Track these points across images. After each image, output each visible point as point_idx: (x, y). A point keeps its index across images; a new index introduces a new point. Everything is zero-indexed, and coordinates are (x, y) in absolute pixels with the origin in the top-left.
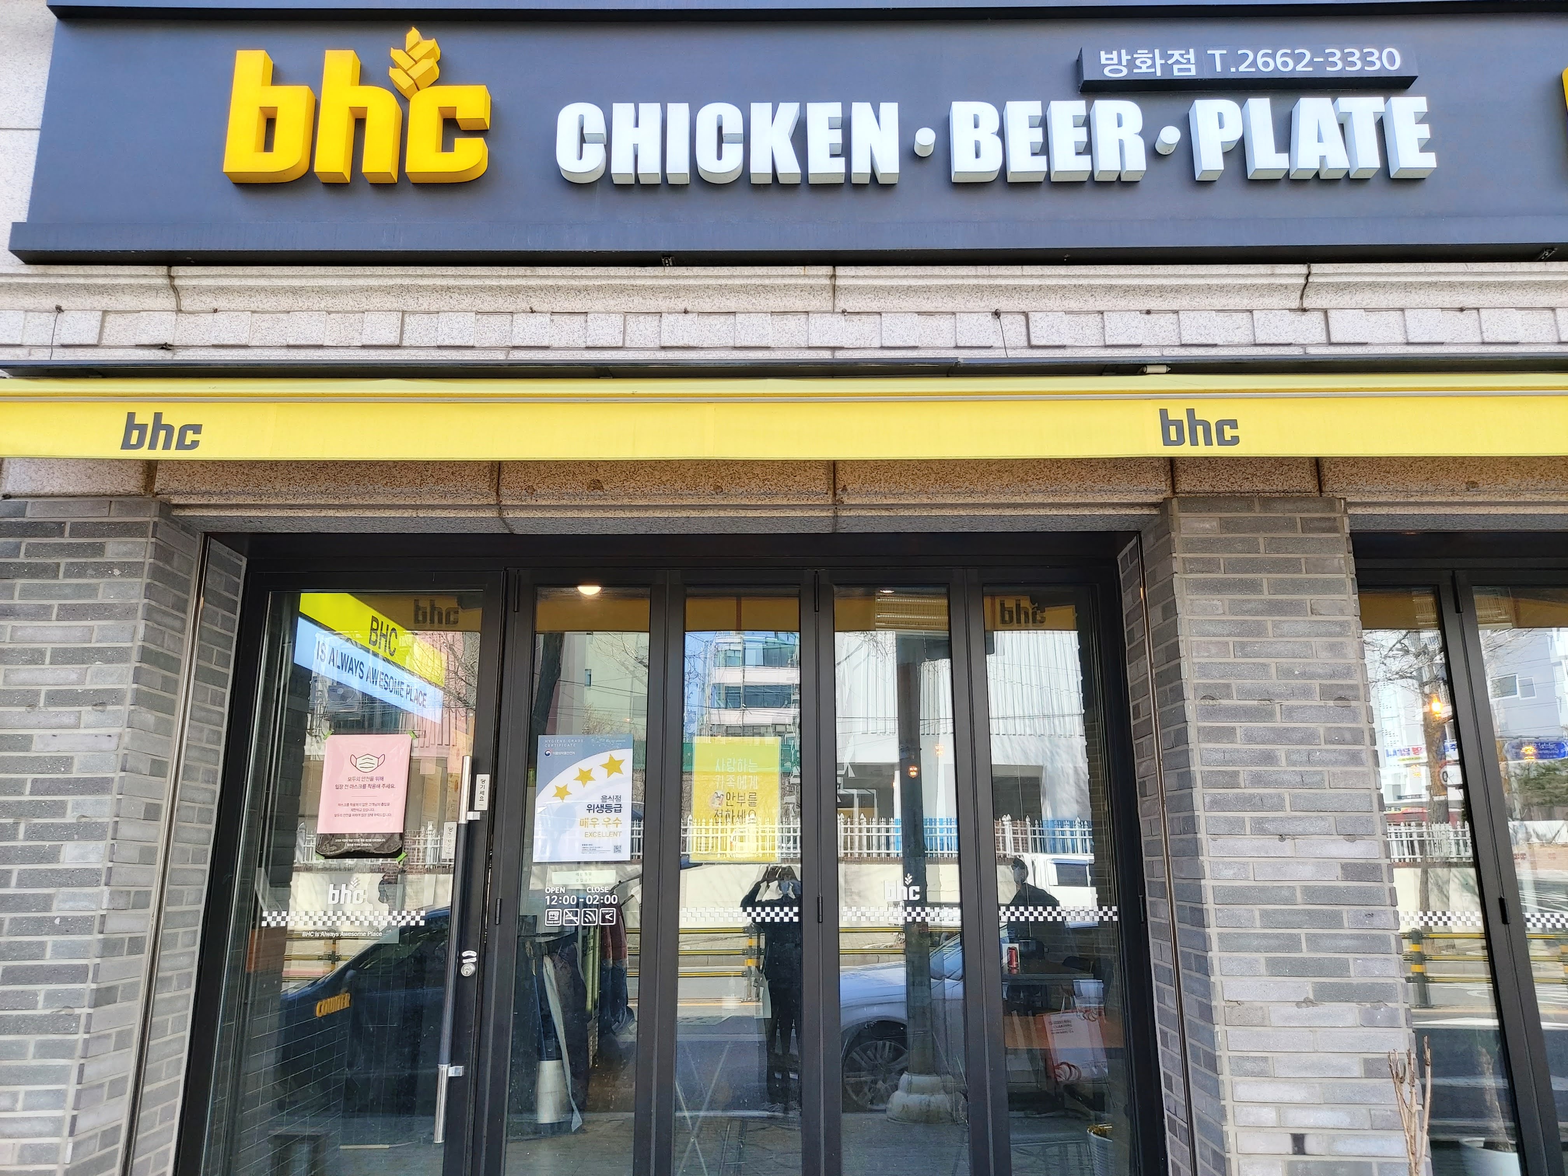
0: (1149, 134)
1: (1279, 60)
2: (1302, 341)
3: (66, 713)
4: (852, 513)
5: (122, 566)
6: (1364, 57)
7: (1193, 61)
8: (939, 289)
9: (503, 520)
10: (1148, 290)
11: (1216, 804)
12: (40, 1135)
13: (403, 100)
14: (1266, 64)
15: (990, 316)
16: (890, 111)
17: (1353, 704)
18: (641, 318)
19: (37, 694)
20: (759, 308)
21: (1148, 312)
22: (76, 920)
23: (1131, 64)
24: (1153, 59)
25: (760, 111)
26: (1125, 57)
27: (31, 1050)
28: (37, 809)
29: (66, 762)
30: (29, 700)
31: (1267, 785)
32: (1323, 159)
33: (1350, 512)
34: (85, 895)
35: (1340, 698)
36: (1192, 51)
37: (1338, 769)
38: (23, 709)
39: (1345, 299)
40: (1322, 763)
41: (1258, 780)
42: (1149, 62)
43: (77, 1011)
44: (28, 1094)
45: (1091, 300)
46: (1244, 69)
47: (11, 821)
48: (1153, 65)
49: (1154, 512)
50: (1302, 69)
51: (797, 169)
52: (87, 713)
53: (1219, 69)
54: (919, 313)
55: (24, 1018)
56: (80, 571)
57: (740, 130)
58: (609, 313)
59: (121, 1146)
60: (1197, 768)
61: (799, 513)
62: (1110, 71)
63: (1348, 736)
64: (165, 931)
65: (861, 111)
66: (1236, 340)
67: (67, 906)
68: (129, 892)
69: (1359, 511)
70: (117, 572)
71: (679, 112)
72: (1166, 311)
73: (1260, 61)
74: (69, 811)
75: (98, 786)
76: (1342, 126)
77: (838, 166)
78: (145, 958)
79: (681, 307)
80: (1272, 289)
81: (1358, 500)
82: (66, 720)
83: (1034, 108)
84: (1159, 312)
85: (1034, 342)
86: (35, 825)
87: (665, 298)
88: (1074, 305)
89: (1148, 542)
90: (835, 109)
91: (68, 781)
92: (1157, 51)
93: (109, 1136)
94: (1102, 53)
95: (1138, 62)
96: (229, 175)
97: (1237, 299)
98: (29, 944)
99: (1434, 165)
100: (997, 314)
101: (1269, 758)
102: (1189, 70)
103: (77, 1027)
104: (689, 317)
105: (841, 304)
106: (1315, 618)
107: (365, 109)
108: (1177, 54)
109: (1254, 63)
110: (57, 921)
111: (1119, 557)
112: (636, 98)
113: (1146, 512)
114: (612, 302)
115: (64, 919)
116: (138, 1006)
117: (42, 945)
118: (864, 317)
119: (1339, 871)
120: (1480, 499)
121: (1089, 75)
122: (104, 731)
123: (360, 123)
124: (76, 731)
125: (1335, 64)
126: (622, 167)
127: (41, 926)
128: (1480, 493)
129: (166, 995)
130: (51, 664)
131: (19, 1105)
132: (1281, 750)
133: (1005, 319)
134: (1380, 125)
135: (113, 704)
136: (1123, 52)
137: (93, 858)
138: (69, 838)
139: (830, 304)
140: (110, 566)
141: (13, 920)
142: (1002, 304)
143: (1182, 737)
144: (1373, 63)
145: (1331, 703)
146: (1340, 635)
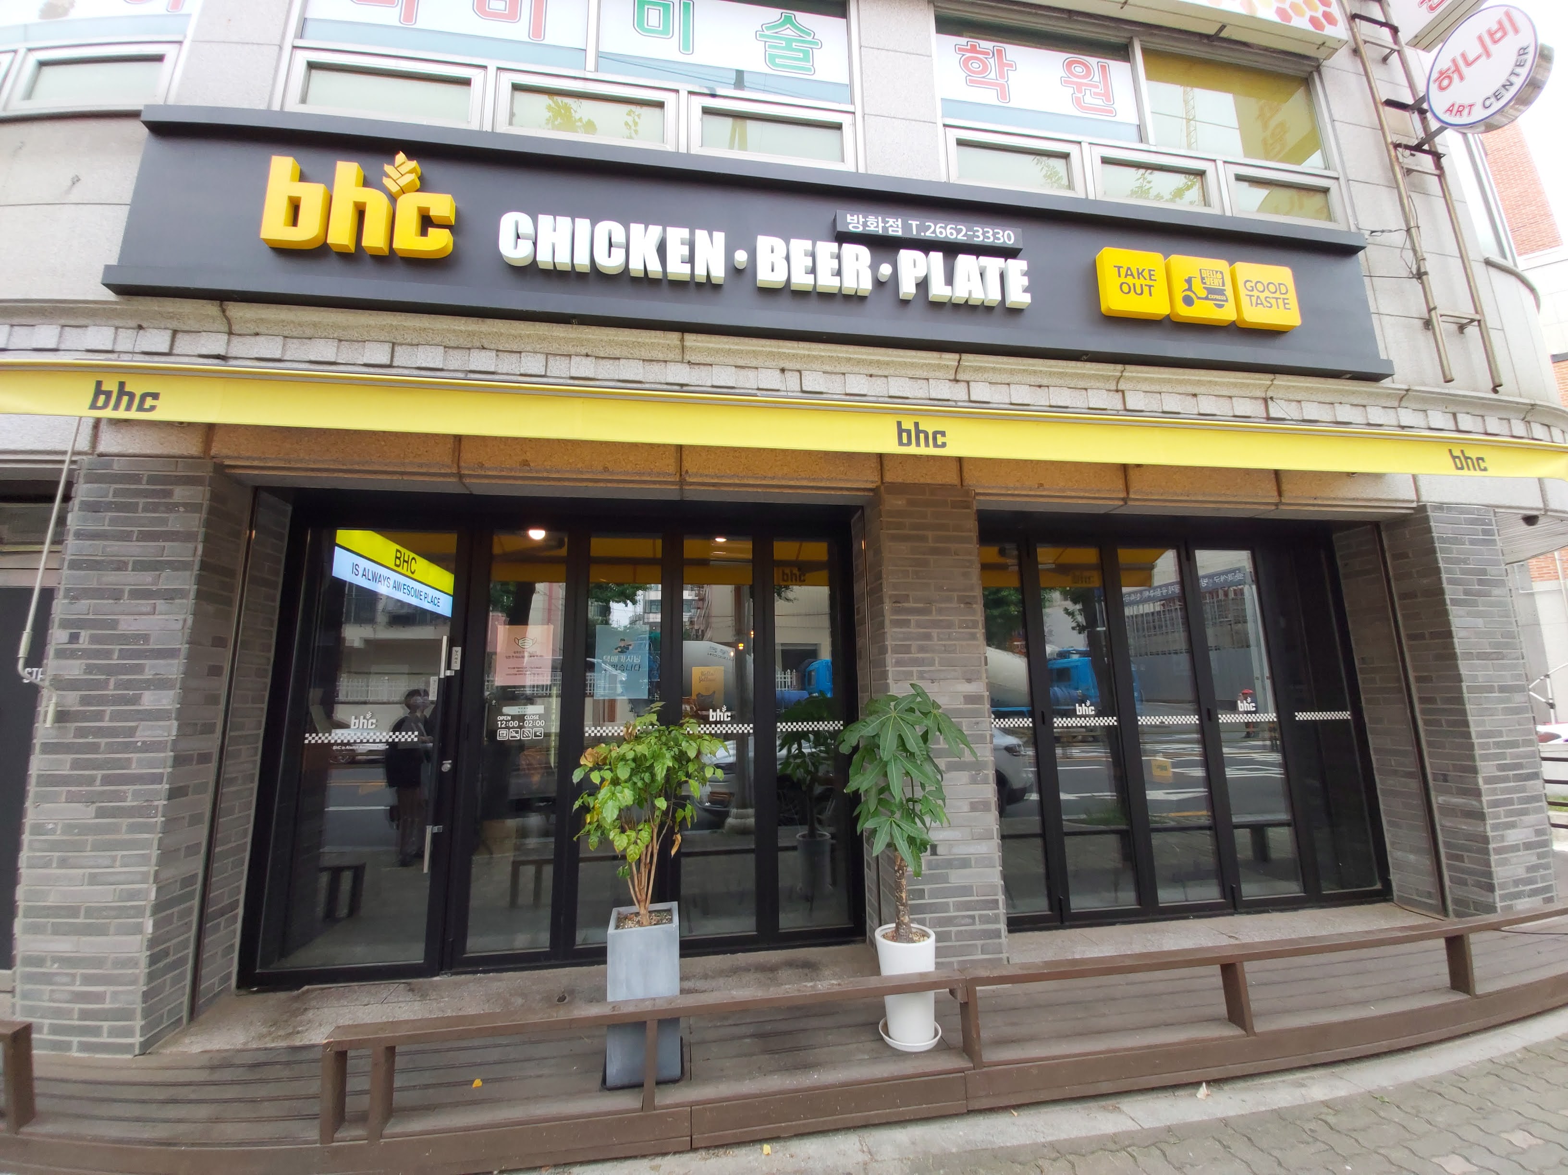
0: (874, 267)
1: (949, 231)
2: (955, 399)
3: (145, 605)
4: (691, 487)
5: (185, 505)
6: (994, 234)
7: (900, 226)
8: (748, 352)
9: (464, 485)
10: (871, 363)
11: (898, 663)
12: (133, 883)
13: (393, 199)
14: (941, 233)
15: (778, 372)
16: (720, 237)
17: (974, 606)
18: (558, 358)
19: (122, 591)
20: (635, 356)
21: (871, 376)
22: (153, 743)
23: (865, 224)
24: (877, 222)
25: (636, 229)
26: (861, 220)
27: (124, 828)
28: (124, 670)
29: (146, 638)
30: (116, 595)
31: (926, 652)
32: (970, 292)
33: (977, 498)
34: (159, 726)
35: (967, 603)
36: (900, 220)
37: (964, 643)
38: (111, 601)
39: (979, 376)
40: (956, 639)
41: (922, 649)
42: (875, 224)
43: (156, 803)
44: (123, 856)
45: (839, 366)
46: (929, 235)
47: (104, 677)
48: (877, 227)
49: (871, 494)
50: (961, 238)
51: (660, 269)
52: (160, 604)
53: (915, 233)
54: (736, 367)
55: (119, 808)
56: (155, 508)
57: (624, 240)
58: (535, 352)
59: (198, 886)
60: (889, 643)
61: (657, 486)
62: (853, 227)
63: (970, 624)
64: (230, 748)
65: (701, 235)
66: (919, 396)
67: (146, 734)
68: (196, 724)
69: (982, 498)
70: (181, 509)
71: (583, 224)
72: (881, 376)
73: (938, 230)
74: (147, 670)
75: (170, 654)
76: (981, 274)
77: (686, 269)
78: (213, 766)
79: (584, 352)
80: (940, 367)
81: (981, 491)
82: (144, 609)
83: (807, 244)
84: (877, 376)
85: (805, 388)
86: (121, 680)
87: (573, 346)
88: (828, 368)
89: (868, 512)
90: (685, 233)
91: (146, 650)
92: (880, 218)
93: (188, 881)
94: (848, 216)
95: (869, 224)
96: (264, 240)
97: (921, 372)
98: (120, 759)
99: (1029, 300)
100: (783, 370)
101: (928, 637)
102: (897, 231)
103: (157, 812)
104: (589, 359)
105: (687, 358)
106: (957, 557)
107: (364, 204)
108: (891, 221)
109: (934, 232)
110: (139, 744)
111: (853, 521)
112: (555, 212)
113: (866, 494)
114: (538, 346)
115: (144, 743)
116: (207, 798)
117: (129, 760)
118: (702, 367)
119: (962, 699)
120: (1044, 493)
121: (840, 228)
122: (171, 617)
123: (360, 213)
124: (152, 617)
125: (978, 237)
126: (544, 258)
127: (128, 747)
128: (1045, 490)
129: (233, 789)
130: (133, 570)
131: (118, 863)
132: (934, 632)
133: (788, 374)
134: (1002, 276)
135: (180, 598)
136: (861, 216)
137: (165, 702)
138: (147, 688)
139: (680, 357)
140: (177, 505)
141: (107, 743)
142: (787, 365)
143: (882, 625)
144: (999, 239)
145: (962, 605)
146: (968, 567)
